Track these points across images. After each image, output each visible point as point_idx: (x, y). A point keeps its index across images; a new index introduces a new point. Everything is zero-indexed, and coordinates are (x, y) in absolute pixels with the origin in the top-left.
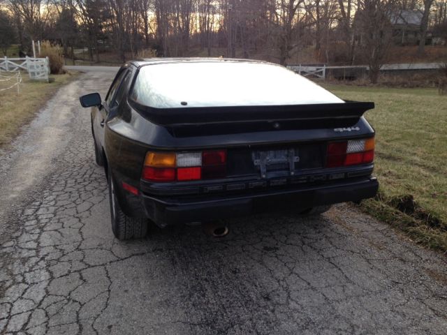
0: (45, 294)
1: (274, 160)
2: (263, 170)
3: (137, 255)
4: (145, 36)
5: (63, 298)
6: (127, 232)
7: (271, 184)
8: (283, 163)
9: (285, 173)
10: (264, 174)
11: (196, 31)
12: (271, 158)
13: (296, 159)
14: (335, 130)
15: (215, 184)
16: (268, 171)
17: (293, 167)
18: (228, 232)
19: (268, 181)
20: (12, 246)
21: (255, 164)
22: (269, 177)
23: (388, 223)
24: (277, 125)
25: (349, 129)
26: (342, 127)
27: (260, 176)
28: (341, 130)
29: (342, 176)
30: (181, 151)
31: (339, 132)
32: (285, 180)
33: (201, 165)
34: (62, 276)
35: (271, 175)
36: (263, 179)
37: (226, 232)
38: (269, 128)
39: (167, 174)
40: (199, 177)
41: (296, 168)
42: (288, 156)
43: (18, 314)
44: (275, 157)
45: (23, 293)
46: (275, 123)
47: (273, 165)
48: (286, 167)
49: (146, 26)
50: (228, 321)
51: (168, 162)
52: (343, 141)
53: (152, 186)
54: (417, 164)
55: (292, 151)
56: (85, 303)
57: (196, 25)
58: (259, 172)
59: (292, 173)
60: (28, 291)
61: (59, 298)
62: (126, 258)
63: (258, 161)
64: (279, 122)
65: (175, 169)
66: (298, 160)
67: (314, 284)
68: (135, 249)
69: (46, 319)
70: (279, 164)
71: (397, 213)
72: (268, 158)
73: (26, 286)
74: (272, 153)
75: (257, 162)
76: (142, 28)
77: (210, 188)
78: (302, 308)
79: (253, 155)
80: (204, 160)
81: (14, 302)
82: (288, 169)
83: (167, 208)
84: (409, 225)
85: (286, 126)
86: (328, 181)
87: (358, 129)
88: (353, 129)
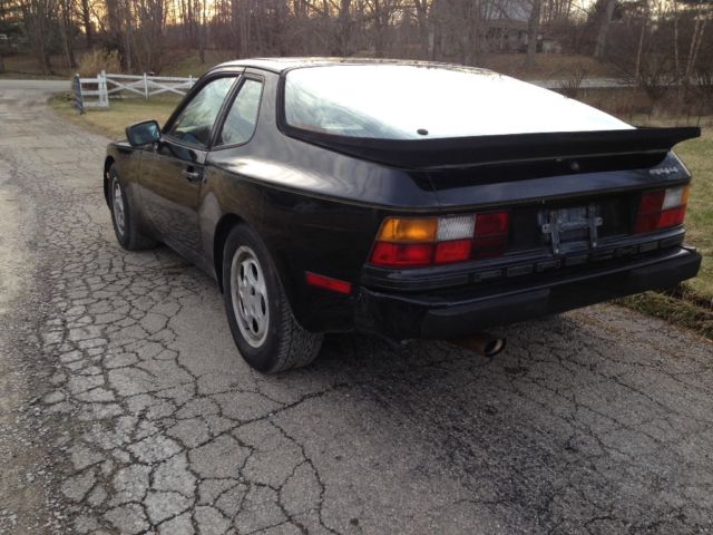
0: (194, 479)
1: (569, 225)
2: (555, 241)
3: (310, 396)
4: (83, 29)
5: (233, 482)
6: (290, 359)
7: (568, 264)
8: (581, 229)
9: (584, 244)
10: (558, 247)
11: (174, 20)
12: (566, 221)
13: (598, 221)
14: (652, 171)
15: (488, 267)
16: (562, 242)
17: (594, 233)
18: (502, 348)
19: (563, 258)
20: (64, 401)
21: (544, 231)
22: (563, 253)
23: (661, 317)
24: (576, 166)
25: (667, 171)
27: (552, 252)
28: (659, 171)
29: (655, 246)
31: (655, 175)
32: (585, 256)
33: (471, 236)
34: (202, 445)
35: (566, 249)
36: (555, 256)
37: (498, 347)
38: (564, 169)
39: (415, 254)
40: (465, 257)
41: (599, 236)
42: (587, 217)
43: (168, 519)
44: (569, 219)
45: (151, 483)
46: (573, 161)
47: (568, 231)
48: (586, 234)
49: (86, 11)
50: (538, 491)
51: (417, 232)
53: (390, 276)
55: (592, 209)
56: (281, 487)
57: (174, 11)
58: (550, 243)
59: (595, 244)
60: (157, 476)
61: (227, 484)
62: (295, 404)
63: (547, 225)
64: (578, 160)
66: (600, 224)
67: (623, 419)
68: (301, 386)
69: (228, 523)
70: (576, 230)
71: (671, 302)
72: (560, 222)
73: (147, 470)
74: (564, 213)
75: (546, 228)
76: (78, 14)
77: (484, 275)
78: (633, 458)
79: (540, 217)
80: (477, 228)
81: (143, 499)
82: (587, 238)
83: (431, 312)
84: (697, 318)
85: (588, 167)
86: (640, 256)
87: (676, 170)
88: (671, 170)
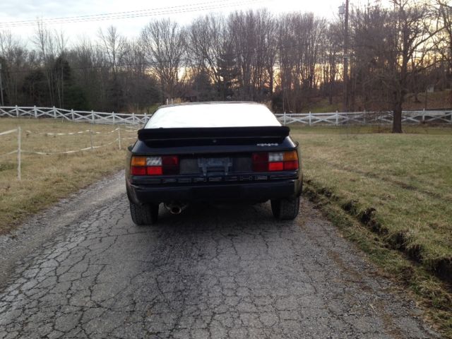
1: (214, 165)
2: (205, 170)
7: (210, 180)
8: (220, 167)
9: (221, 173)
10: (205, 173)
12: (211, 163)
13: (229, 164)
14: (258, 145)
16: (208, 172)
17: (227, 169)
19: (208, 178)
21: (200, 166)
22: (208, 176)
24: (215, 142)
25: (269, 145)
26: (264, 143)
27: (202, 174)
28: (262, 145)
29: (265, 178)
30: (149, 156)
31: (261, 147)
32: (221, 178)
33: (161, 165)
35: (211, 174)
36: (204, 177)
38: (209, 143)
40: (161, 173)
41: (229, 171)
42: (224, 162)
44: (214, 162)
46: (213, 139)
47: (212, 167)
48: (222, 169)
52: (265, 154)
54: (426, 192)
55: (228, 159)
58: (202, 171)
59: (226, 174)
63: (201, 164)
64: (216, 139)
65: (146, 167)
66: (231, 165)
70: (216, 167)
72: (209, 163)
74: (212, 160)
77: (167, 180)
79: (199, 160)
80: (163, 162)
82: (223, 171)
86: (254, 181)
87: (276, 144)
88: (273, 144)
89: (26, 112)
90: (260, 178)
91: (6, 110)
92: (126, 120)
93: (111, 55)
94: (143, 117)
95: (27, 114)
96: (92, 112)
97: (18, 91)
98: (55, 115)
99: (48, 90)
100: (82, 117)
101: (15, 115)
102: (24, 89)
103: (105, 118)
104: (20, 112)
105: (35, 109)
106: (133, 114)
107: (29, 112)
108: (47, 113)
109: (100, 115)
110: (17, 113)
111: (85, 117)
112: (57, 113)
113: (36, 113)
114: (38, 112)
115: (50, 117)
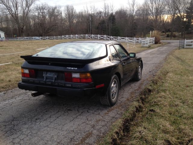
2: (45, 78)
7: (47, 83)
8: (51, 77)
9: (52, 80)
12: (49, 75)
14: (67, 68)
21: (43, 76)
26: (70, 67)
28: (69, 68)
30: (24, 68)
32: (51, 83)
33: (29, 73)
38: (47, 64)
42: (53, 75)
44: (50, 74)
46: (49, 63)
52: (71, 73)
55: (54, 73)
65: (24, 73)
66: (56, 77)
72: (47, 75)
74: (49, 73)
77: (31, 81)
79: (44, 73)
85: (52, 65)
86: (65, 87)
87: (76, 69)
88: (74, 68)
89: (95, 37)
90: (67, 85)
91: (89, 36)
92: (131, 40)
93: (132, 11)
94: (139, 39)
95: (96, 38)
96: (119, 37)
97: (96, 28)
98: (105, 38)
99: (106, 28)
100: (115, 39)
101: (92, 38)
102: (98, 28)
103: (123, 40)
104: (94, 37)
105: (99, 36)
106: (135, 38)
107: (96, 37)
108: (103, 37)
109: (121, 38)
110: (93, 37)
111: (116, 39)
112: (106, 38)
113: (99, 37)
114: (100, 37)
115: (103, 39)
